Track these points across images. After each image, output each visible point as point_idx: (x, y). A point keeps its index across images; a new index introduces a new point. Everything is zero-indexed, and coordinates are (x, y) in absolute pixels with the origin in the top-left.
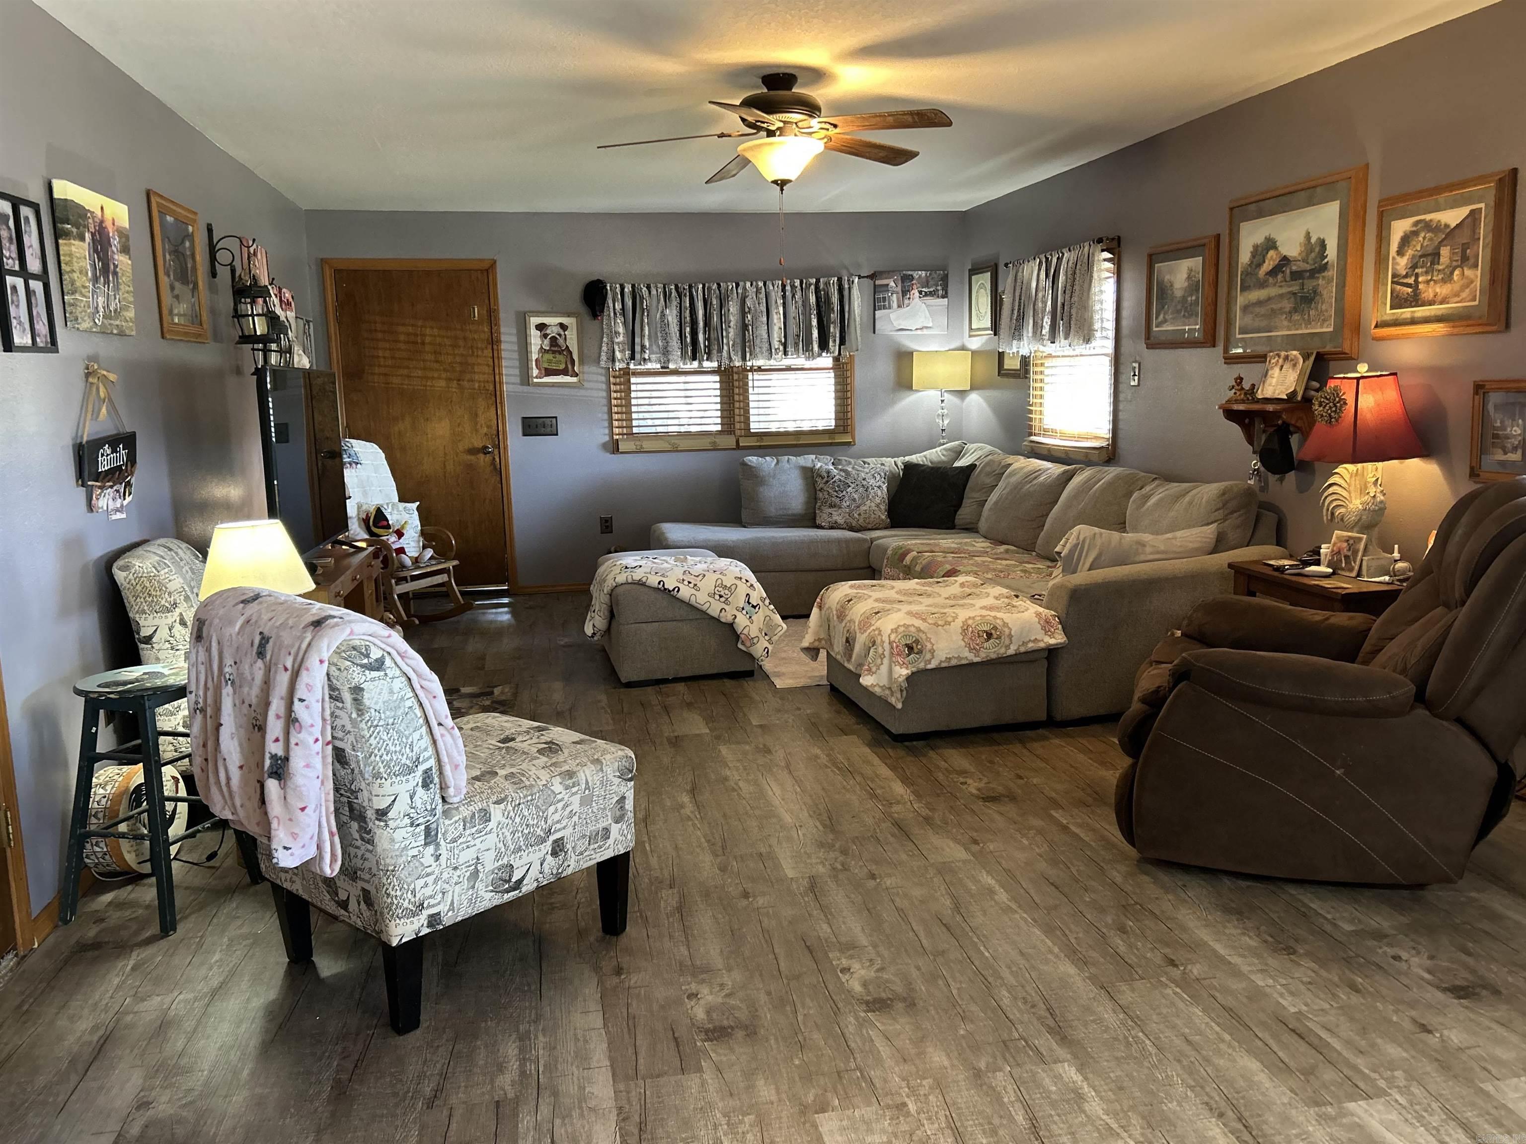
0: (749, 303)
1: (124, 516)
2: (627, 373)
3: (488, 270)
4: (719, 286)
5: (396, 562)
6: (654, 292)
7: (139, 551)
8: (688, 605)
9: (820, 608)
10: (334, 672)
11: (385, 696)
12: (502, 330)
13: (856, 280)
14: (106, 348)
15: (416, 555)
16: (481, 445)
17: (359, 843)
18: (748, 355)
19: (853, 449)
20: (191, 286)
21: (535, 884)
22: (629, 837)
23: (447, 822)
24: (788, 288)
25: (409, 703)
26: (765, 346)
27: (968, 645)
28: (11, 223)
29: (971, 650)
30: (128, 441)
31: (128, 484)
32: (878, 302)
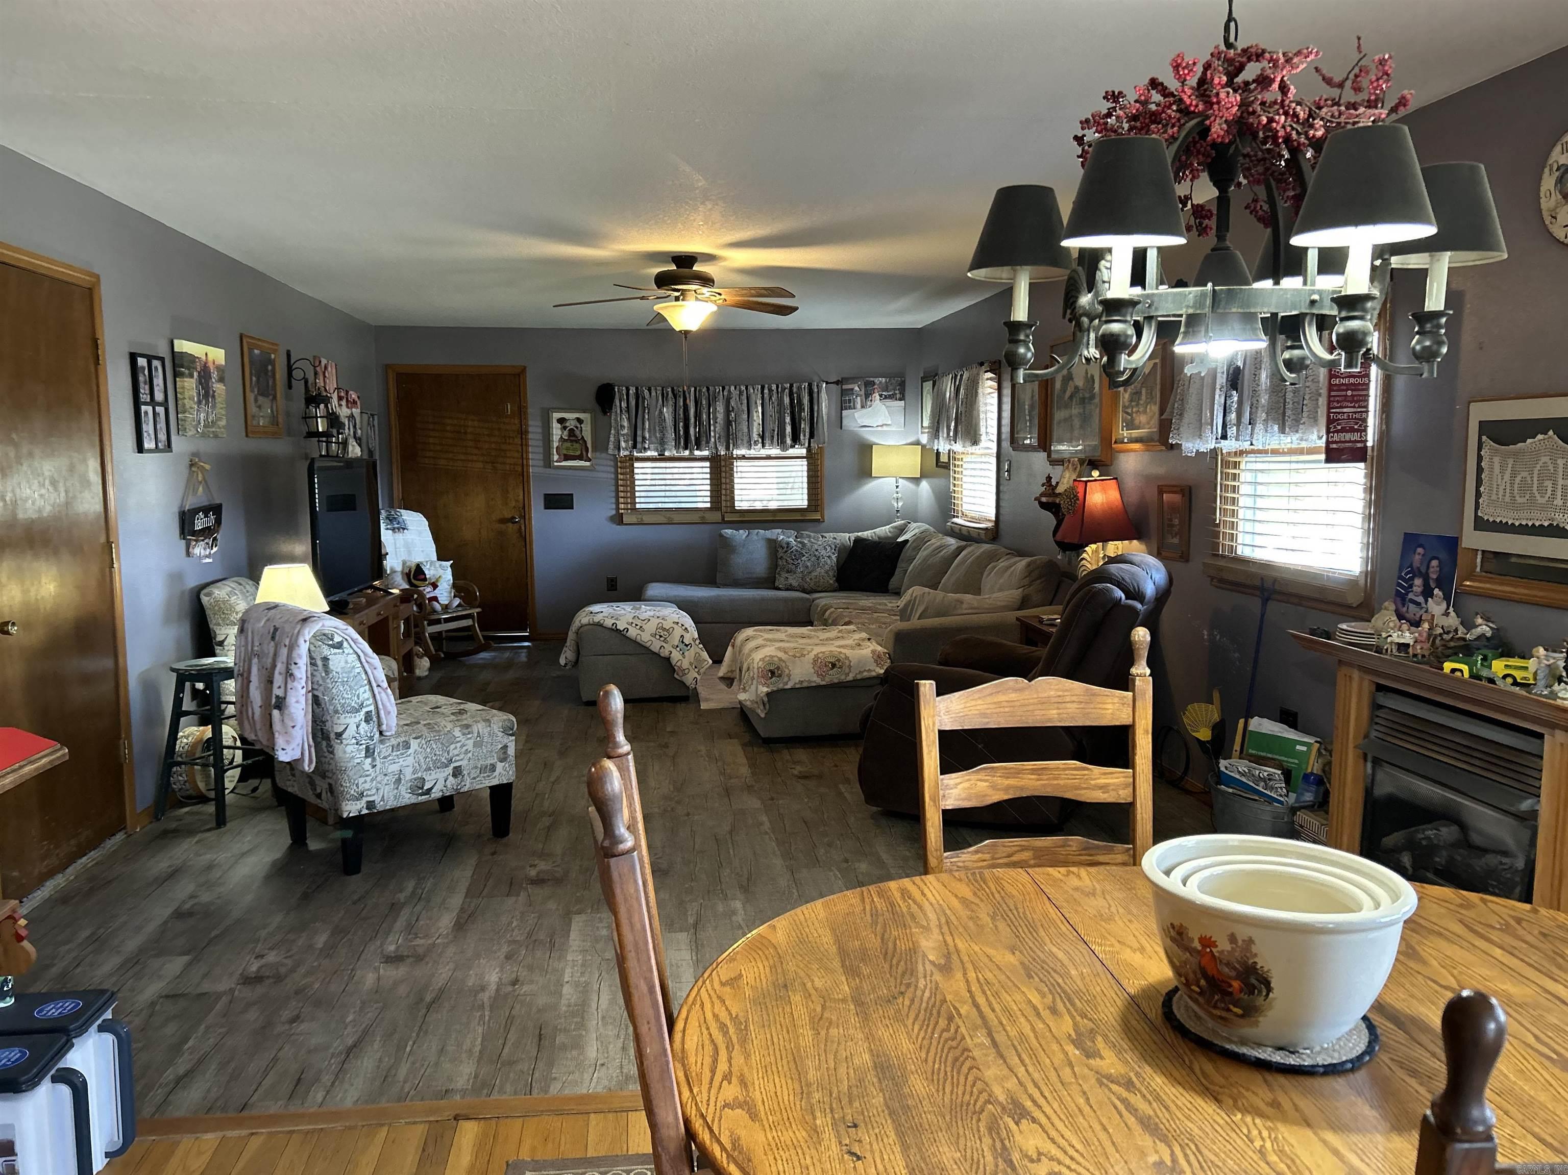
0: (733, 403)
1: (211, 560)
2: (632, 459)
3: (519, 374)
4: (708, 389)
5: (428, 607)
6: (653, 394)
7: (219, 584)
8: (635, 642)
9: (733, 646)
10: (313, 648)
11: (343, 664)
12: (530, 423)
13: (824, 385)
14: (206, 446)
15: (447, 603)
16: (510, 516)
17: (326, 754)
18: (731, 446)
19: (823, 525)
20: (271, 397)
21: (441, 794)
22: (511, 773)
23: (382, 746)
24: (766, 391)
25: (358, 670)
26: (746, 439)
27: (817, 672)
28: (146, 372)
29: (818, 676)
30: (216, 509)
31: (215, 539)
32: (844, 403)
